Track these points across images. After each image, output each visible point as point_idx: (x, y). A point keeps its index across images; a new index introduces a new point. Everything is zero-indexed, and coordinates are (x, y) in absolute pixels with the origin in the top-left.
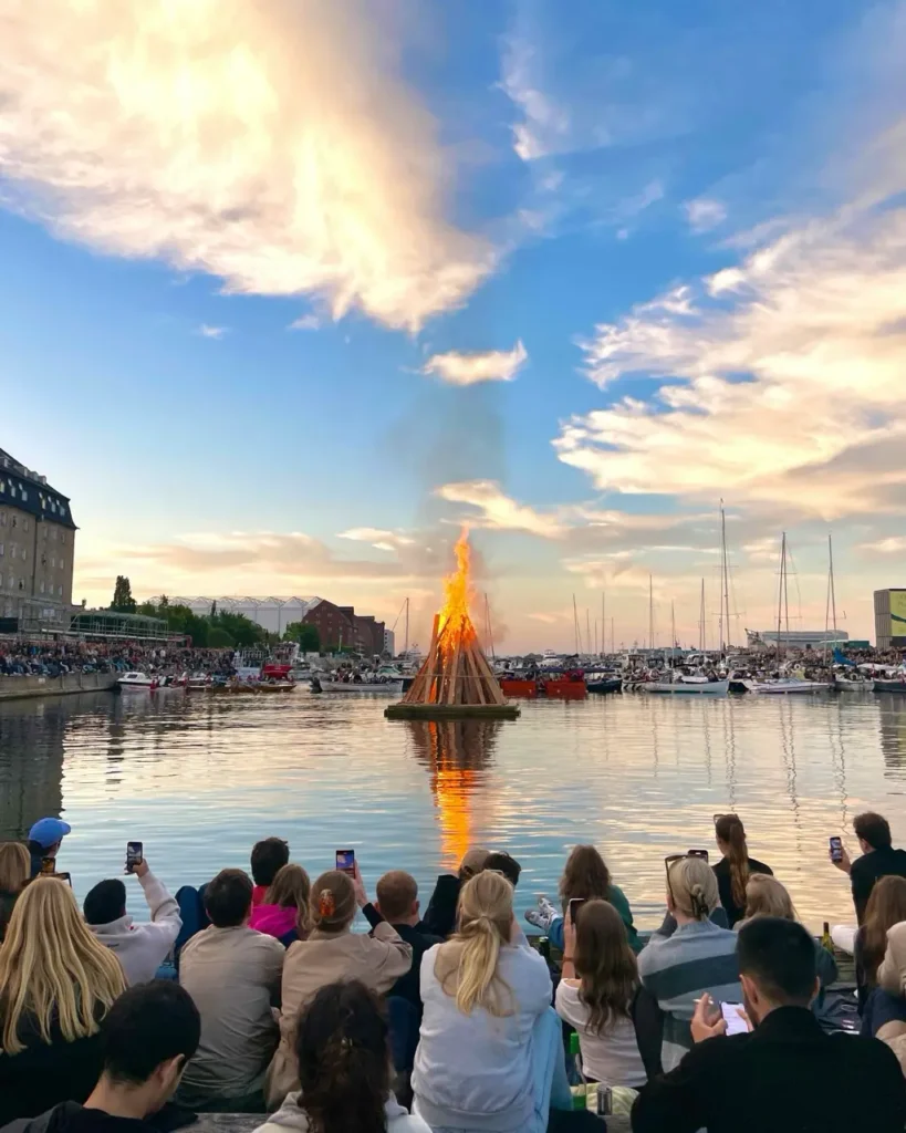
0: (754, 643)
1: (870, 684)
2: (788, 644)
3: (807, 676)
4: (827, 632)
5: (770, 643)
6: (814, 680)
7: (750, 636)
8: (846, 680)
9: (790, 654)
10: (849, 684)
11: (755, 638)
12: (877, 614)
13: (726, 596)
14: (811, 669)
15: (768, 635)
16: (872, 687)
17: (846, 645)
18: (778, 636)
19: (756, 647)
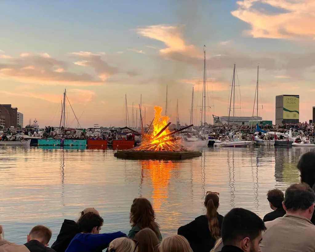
0: (216, 122)
1: (272, 142)
2: (233, 123)
3: (244, 138)
4: (253, 117)
5: (224, 122)
6: (246, 140)
7: (215, 119)
8: (262, 140)
9: (234, 127)
10: (263, 142)
11: (217, 120)
12: (276, 108)
13: (205, 97)
14: (245, 134)
15: (223, 118)
16: (274, 143)
17: (261, 123)
18: (229, 119)
19: (217, 124)
